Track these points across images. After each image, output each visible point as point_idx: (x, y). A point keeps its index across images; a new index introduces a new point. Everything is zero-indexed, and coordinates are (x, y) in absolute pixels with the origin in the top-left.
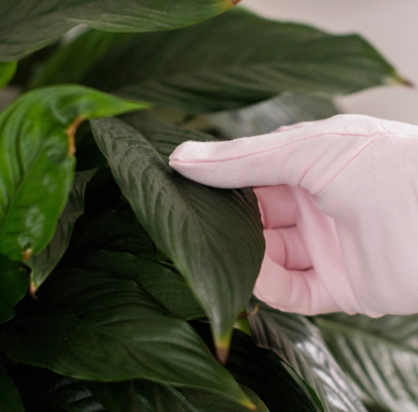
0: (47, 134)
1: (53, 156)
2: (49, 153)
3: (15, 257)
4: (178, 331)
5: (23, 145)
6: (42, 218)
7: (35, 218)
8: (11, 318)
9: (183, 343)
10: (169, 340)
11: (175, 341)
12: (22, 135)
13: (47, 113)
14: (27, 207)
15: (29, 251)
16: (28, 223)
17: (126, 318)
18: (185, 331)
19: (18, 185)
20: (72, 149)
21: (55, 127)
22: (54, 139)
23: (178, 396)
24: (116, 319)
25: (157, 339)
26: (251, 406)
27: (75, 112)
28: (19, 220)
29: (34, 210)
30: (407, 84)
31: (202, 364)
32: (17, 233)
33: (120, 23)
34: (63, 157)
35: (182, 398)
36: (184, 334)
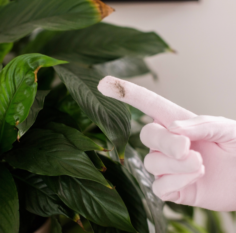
0: (26, 73)
1: (28, 83)
2: (27, 82)
3: (12, 124)
4: (81, 156)
5: (16, 78)
6: (23, 108)
7: (21, 108)
8: (10, 149)
9: (82, 161)
10: (77, 159)
11: (79, 160)
12: (15, 74)
13: (26, 65)
14: (17, 103)
15: (18, 121)
16: (18, 110)
17: (59, 149)
18: (83, 156)
19: (14, 94)
20: (36, 80)
21: (29, 70)
22: (29, 76)
23: (79, 182)
24: (55, 150)
25: (71, 159)
26: (111, 188)
27: (37, 64)
28: (14, 109)
29: (20, 105)
30: (174, 52)
31: (90, 169)
32: (13, 114)
33: (56, 27)
34: (32, 83)
35: (80, 184)
36: (83, 157)
